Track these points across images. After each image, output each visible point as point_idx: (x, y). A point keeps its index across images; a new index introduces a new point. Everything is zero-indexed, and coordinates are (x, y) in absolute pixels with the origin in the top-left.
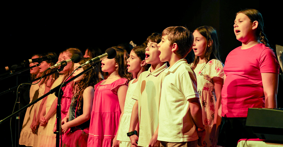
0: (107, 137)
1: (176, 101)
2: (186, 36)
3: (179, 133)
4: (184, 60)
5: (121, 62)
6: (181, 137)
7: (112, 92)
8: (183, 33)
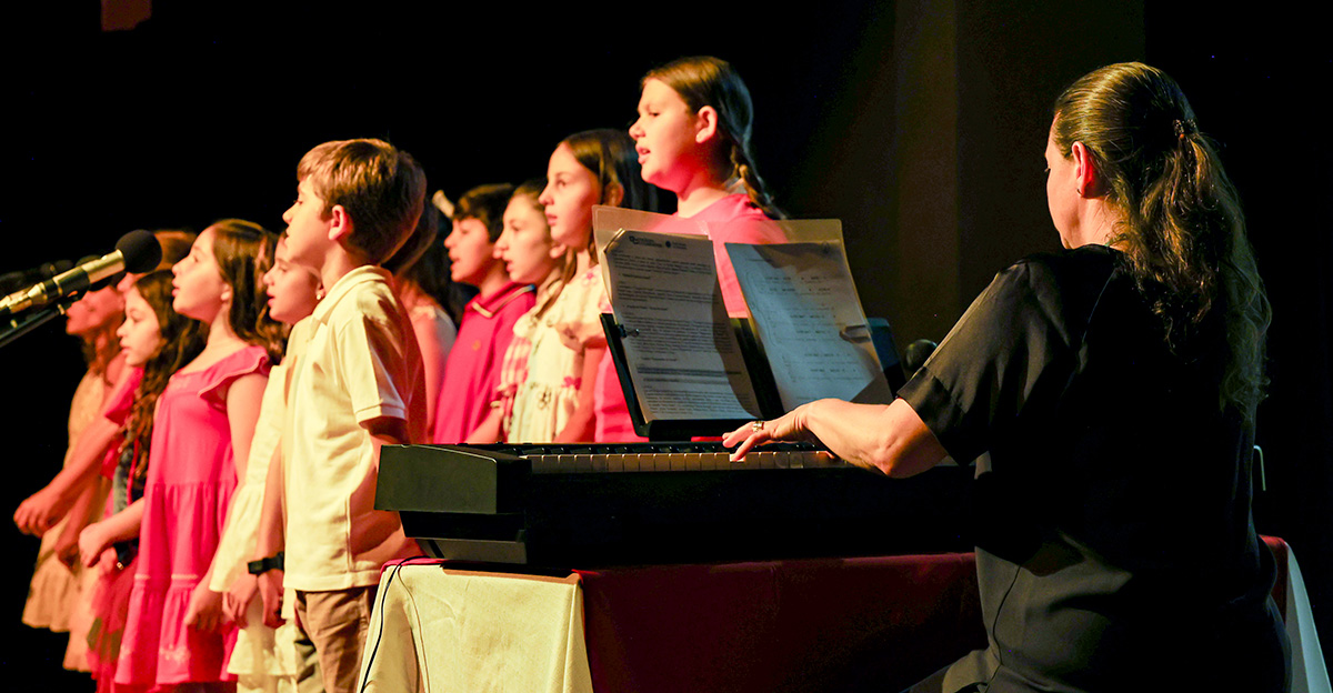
0: (182, 581)
1: (332, 434)
2: (380, 178)
3: (339, 554)
4: (369, 271)
5: (241, 281)
6: (346, 568)
7: (204, 404)
8: (368, 164)
